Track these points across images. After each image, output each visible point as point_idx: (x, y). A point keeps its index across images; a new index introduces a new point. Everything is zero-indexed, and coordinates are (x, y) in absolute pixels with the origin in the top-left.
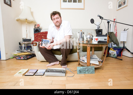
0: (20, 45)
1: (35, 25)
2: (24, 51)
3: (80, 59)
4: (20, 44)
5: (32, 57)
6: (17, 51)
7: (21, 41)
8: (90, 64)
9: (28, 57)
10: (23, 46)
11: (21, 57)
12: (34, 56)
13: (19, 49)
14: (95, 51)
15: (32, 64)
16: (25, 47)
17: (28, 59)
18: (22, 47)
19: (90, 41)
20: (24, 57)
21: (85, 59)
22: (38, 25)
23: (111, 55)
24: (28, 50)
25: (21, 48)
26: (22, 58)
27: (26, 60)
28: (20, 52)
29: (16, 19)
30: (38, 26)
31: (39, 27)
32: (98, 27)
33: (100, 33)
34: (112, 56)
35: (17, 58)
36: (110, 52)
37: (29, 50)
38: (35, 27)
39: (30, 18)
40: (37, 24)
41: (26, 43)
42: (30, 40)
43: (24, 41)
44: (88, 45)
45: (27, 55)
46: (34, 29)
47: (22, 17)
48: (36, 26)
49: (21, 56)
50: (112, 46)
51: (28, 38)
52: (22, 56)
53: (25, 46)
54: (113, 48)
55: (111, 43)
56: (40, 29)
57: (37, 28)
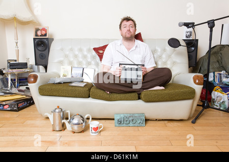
0: (1, 76)
1: (37, 30)
2: (11, 91)
4: (2, 73)
5: (30, 105)
9: (20, 105)
10: (9, 78)
11: (4, 105)
15: (29, 122)
16: (15, 80)
17: (19, 109)
18: (7, 79)
20: (10, 106)
22: (44, 29)
23: (216, 104)
24: (20, 88)
26: (6, 107)
27: (15, 111)
28: (3, 94)
30: (44, 32)
31: (45, 35)
32: (189, 34)
33: (193, 49)
34: (218, 105)
36: (213, 96)
37: (24, 88)
38: (36, 35)
40: (41, 28)
41: (15, 71)
42: (24, 65)
43: (12, 67)
45: (18, 101)
46: (34, 39)
48: (39, 33)
49: (4, 103)
50: (221, 81)
51: (21, 61)
52: (7, 102)
53: (13, 78)
54: (221, 87)
55: (220, 74)
56: (47, 39)
57: (40, 36)
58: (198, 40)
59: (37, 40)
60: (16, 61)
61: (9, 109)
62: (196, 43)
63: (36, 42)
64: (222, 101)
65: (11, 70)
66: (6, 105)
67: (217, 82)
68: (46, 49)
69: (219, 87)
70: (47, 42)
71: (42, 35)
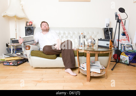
0: (7, 48)
1: (27, 22)
2: (13, 55)
3: (80, 66)
4: (7, 45)
5: (24, 62)
6: (5, 54)
7: (9, 42)
8: (91, 72)
9: (19, 63)
10: (12, 48)
11: (10, 63)
12: (25, 62)
13: (6, 52)
14: (98, 56)
15: (24, 71)
16: (14, 49)
17: (18, 65)
19: (91, 46)
20: (13, 63)
21: (85, 67)
22: (31, 22)
24: (17, 54)
25: (9, 50)
27: (16, 66)
28: (9, 57)
29: (3, 15)
30: (31, 24)
31: (32, 25)
32: (108, 25)
35: (5, 63)
36: (121, 58)
37: (19, 54)
38: (27, 25)
39: (21, 15)
40: (29, 21)
41: (15, 44)
43: (13, 42)
44: (88, 52)
45: (17, 61)
46: (26, 27)
47: (10, 13)
48: (28, 24)
49: (10, 61)
50: (125, 50)
52: (12, 61)
54: (125, 53)
55: (124, 46)
56: (32, 27)
57: (29, 26)
58: (112, 28)
59: (27, 28)
60: (15, 39)
61: (13, 65)
62: (112, 30)
63: (26, 29)
64: (125, 60)
65: (13, 44)
66: (11, 62)
67: (123, 50)
68: (31, 33)
69: (124, 53)
70: (32, 29)
71: (30, 25)
